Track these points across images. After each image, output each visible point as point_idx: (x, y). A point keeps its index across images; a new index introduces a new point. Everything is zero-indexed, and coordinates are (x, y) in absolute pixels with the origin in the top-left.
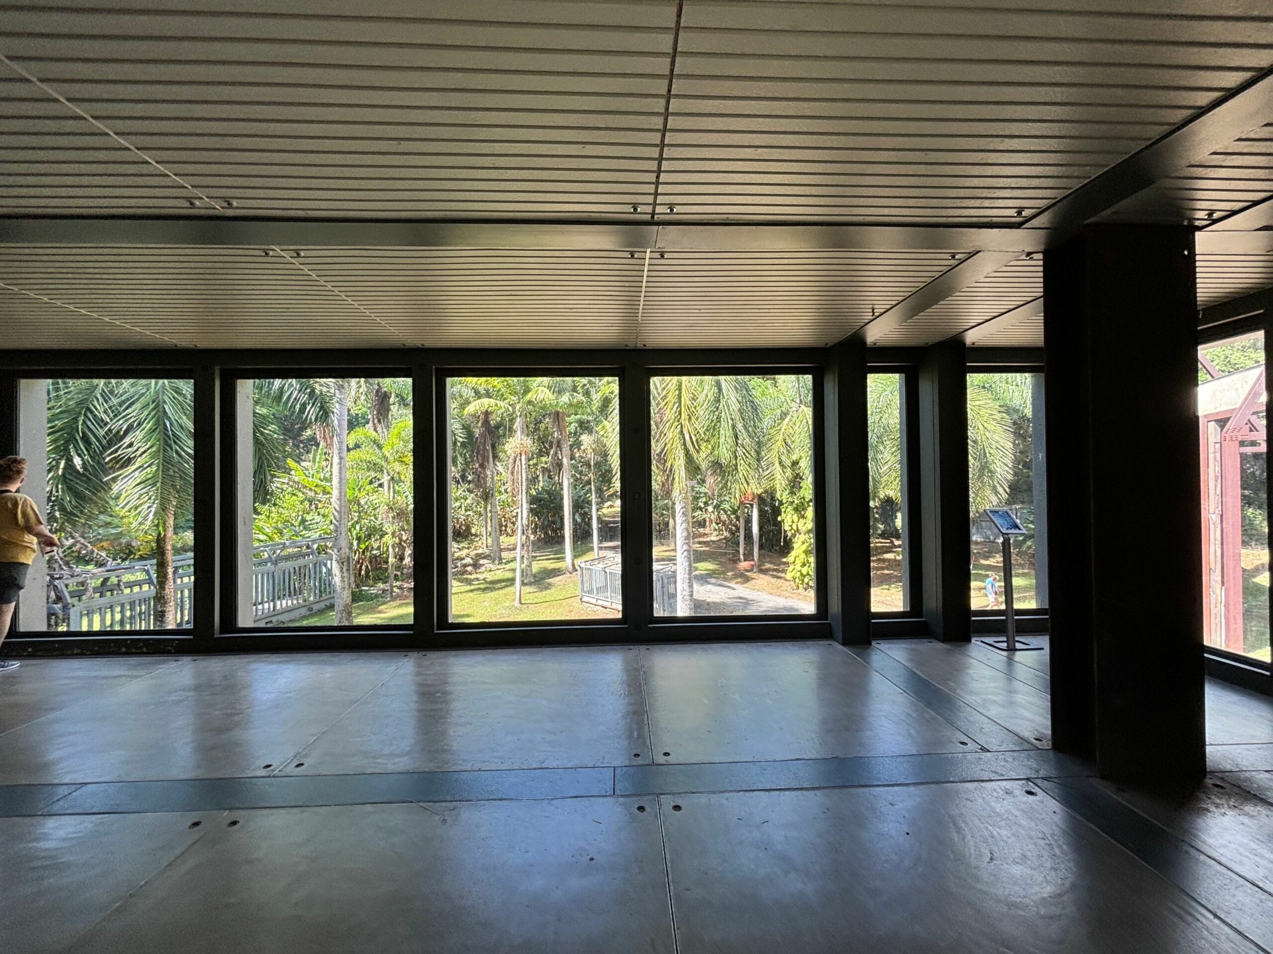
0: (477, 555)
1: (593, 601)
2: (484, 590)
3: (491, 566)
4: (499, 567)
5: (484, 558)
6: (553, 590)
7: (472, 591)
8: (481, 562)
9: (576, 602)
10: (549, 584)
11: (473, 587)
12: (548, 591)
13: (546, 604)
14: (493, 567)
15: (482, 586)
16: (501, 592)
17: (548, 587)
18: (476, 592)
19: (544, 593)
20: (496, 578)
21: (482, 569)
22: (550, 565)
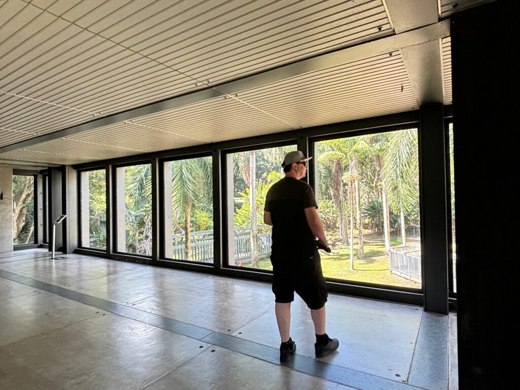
0: (336, 239)
1: (399, 274)
2: (335, 259)
3: (342, 246)
4: (347, 247)
5: (338, 241)
6: (375, 264)
7: (329, 259)
8: (337, 243)
9: (388, 273)
10: (374, 260)
11: (330, 257)
12: (372, 265)
13: (369, 272)
14: (343, 247)
15: (335, 257)
16: (344, 261)
17: (372, 261)
18: (331, 260)
19: (369, 265)
20: (344, 253)
21: (337, 247)
22: (375, 248)
